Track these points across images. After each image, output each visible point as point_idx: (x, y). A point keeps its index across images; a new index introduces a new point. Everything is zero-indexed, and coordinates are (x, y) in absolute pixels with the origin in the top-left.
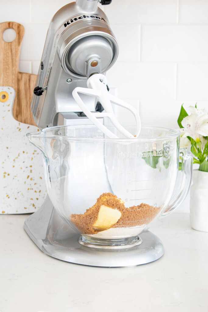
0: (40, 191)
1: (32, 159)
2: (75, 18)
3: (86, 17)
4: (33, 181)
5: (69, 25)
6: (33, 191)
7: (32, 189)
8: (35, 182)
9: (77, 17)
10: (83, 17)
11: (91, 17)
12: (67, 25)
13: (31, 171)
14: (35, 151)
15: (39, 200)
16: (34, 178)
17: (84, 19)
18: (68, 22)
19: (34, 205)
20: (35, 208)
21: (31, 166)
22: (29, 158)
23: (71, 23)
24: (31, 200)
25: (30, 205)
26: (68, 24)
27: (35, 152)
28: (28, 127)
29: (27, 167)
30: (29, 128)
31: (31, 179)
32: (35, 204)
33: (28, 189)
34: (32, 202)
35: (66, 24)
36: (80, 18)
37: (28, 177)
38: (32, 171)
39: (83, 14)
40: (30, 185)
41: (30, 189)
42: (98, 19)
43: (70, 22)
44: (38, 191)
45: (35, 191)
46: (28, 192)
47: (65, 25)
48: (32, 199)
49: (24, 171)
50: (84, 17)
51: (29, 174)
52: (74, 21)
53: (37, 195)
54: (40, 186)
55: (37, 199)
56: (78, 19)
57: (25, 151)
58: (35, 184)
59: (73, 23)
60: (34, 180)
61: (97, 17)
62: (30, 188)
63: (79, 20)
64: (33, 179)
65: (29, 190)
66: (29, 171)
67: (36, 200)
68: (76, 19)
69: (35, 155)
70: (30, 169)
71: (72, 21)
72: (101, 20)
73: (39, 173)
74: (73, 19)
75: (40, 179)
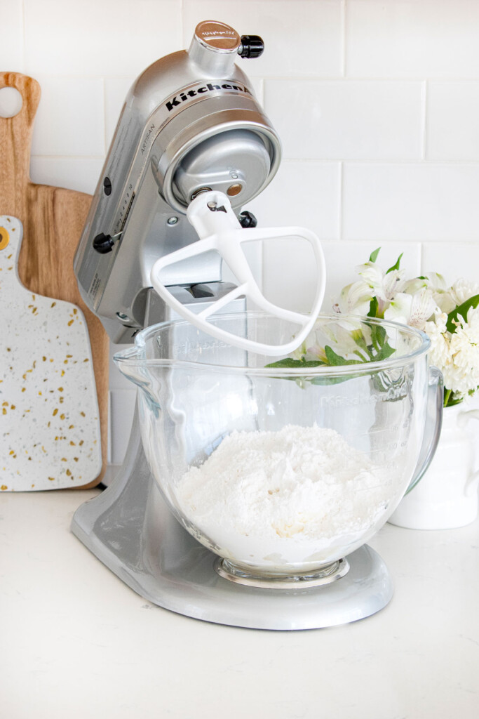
0: (81, 443)
1: (63, 372)
2: (190, 90)
3: (214, 88)
4: (65, 420)
5: (179, 106)
6: (68, 441)
7: (65, 438)
8: (71, 422)
9: (195, 89)
10: (207, 88)
11: (224, 86)
12: (173, 106)
13: (61, 400)
14: (69, 356)
15: (79, 460)
16: (68, 414)
17: (209, 92)
18: (175, 99)
19: (68, 473)
20: (72, 478)
21: (61, 389)
22: (57, 371)
23: (183, 103)
24: (64, 462)
25: (61, 473)
26: (176, 103)
27: (69, 359)
28: (53, 305)
29: (52, 392)
30: (54, 307)
31: (62, 417)
32: (70, 470)
33: (56, 438)
34: (66, 466)
35: (171, 103)
36: (200, 91)
37: (56, 412)
38: (64, 400)
39: (207, 81)
40: (61, 429)
41: (61, 438)
42: (239, 91)
43: (179, 99)
44: (77, 442)
45: (72, 443)
46: (56, 444)
47: (169, 106)
48: (64, 460)
49: (46, 400)
50: (210, 87)
51: (56, 407)
52: (188, 97)
53: (75, 451)
54: (82, 431)
55: (76, 459)
56: (196, 92)
57: (46, 356)
58: (71, 427)
59: (186, 101)
60: (68, 418)
61: (235, 88)
62: (59, 436)
63: (199, 95)
64: (66, 416)
65: (59, 440)
66: (58, 400)
67: (74, 461)
68: (192, 94)
69: (70, 364)
70: (58, 394)
71: (184, 98)
72: (243, 92)
73: (80, 404)
74: (186, 93)
75: (82, 417)
